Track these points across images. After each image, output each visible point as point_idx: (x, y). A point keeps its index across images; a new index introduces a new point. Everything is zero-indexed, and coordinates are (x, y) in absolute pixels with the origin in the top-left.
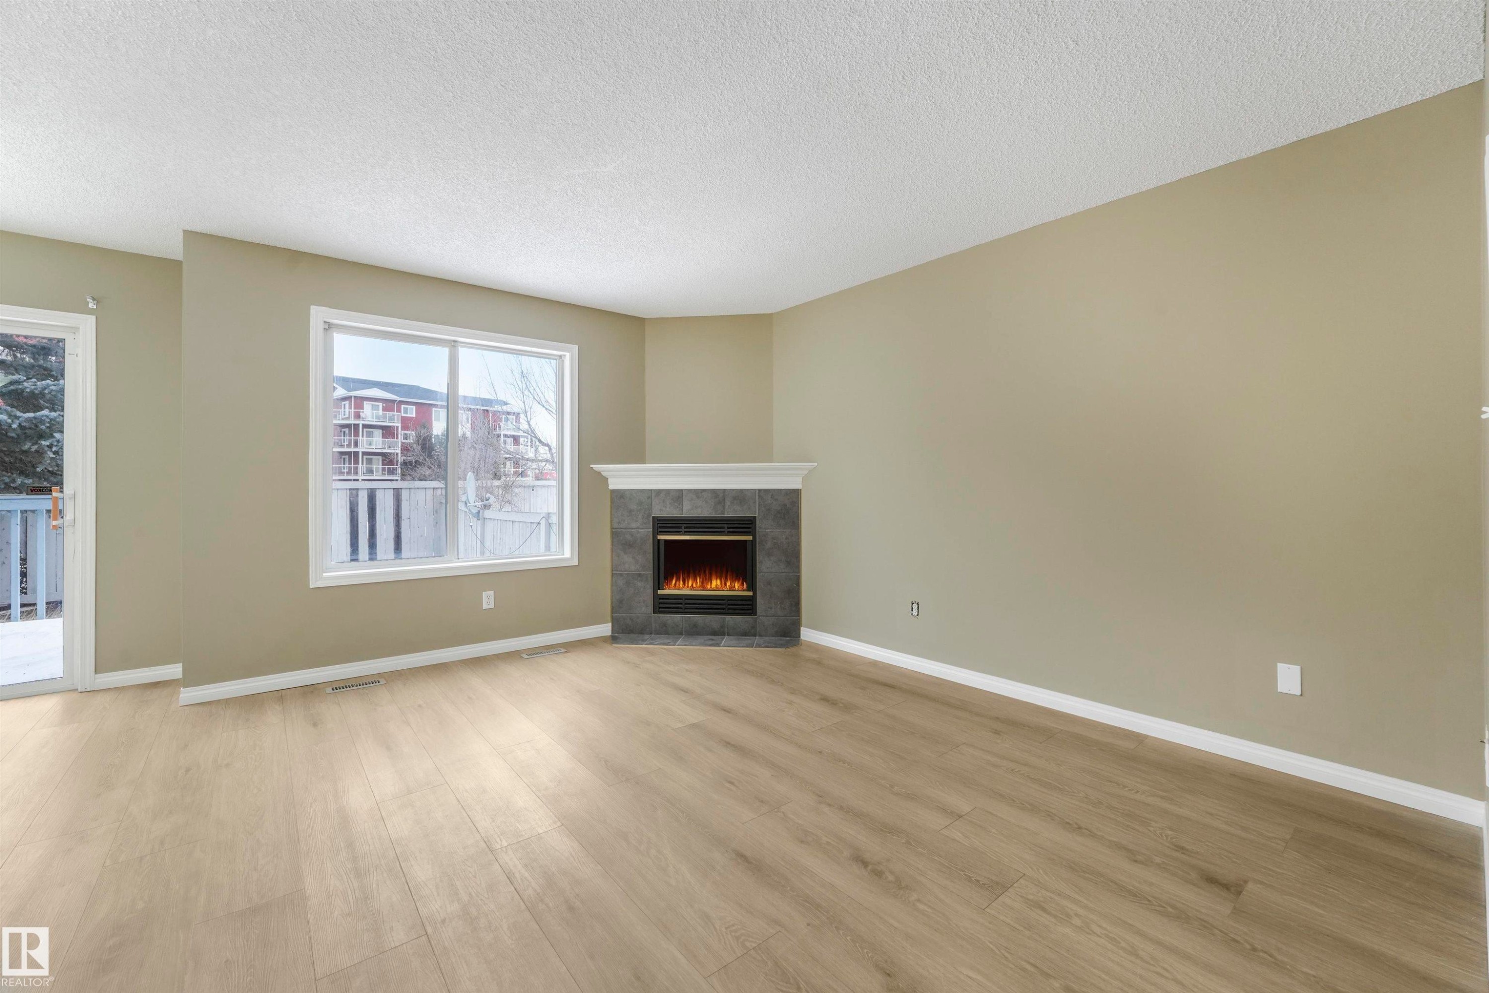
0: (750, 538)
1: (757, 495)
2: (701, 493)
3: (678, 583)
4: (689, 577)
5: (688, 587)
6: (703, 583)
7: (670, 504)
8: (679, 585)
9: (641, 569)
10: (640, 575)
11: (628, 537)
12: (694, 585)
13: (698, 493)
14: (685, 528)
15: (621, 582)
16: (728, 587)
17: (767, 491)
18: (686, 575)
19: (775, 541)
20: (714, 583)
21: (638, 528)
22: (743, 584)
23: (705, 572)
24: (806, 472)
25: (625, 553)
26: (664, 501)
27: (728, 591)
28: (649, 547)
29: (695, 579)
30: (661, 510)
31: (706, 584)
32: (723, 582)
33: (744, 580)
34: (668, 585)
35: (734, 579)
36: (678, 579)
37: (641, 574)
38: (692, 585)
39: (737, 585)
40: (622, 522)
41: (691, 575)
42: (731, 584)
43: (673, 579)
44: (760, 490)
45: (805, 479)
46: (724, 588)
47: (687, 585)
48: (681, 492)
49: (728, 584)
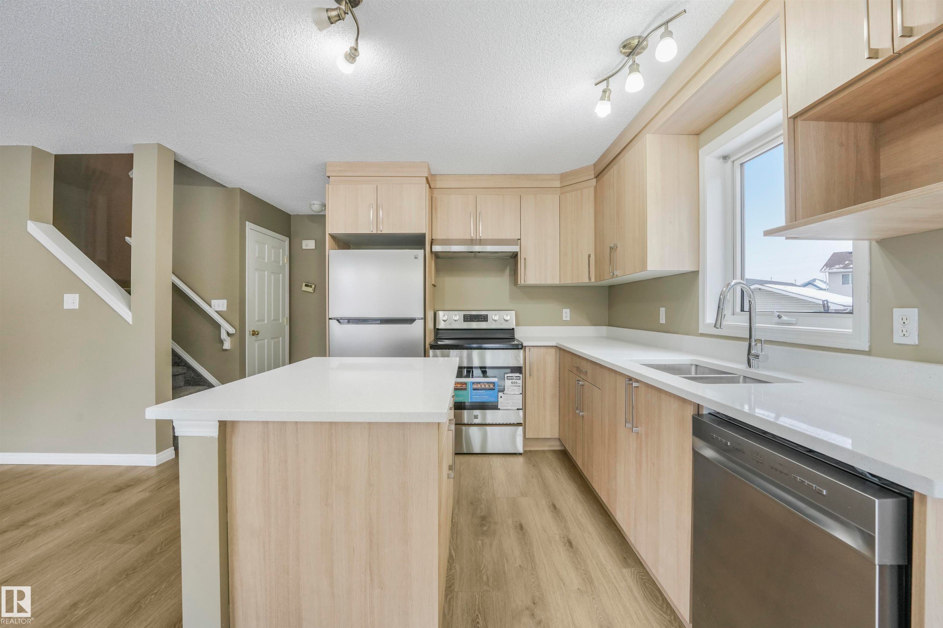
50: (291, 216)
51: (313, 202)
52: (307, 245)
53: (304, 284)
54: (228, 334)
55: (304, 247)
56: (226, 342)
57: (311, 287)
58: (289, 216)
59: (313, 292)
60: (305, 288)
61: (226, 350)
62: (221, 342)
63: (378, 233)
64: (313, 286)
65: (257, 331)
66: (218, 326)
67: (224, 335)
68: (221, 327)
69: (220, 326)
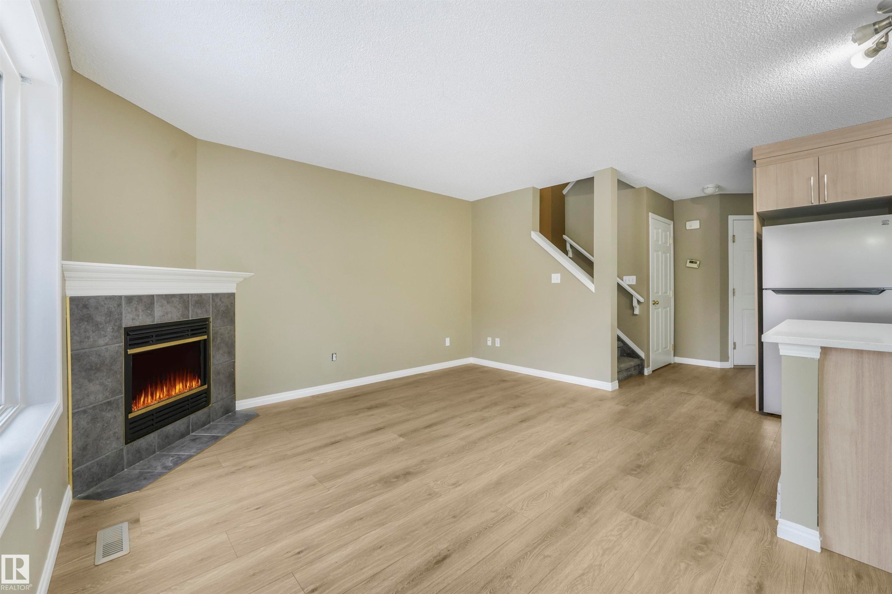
0: (205, 337)
1: (211, 298)
2: (171, 298)
3: (146, 399)
4: (156, 388)
5: (156, 400)
6: (168, 391)
7: (143, 311)
8: (148, 401)
9: (110, 395)
10: (109, 403)
11: (94, 359)
12: (162, 396)
13: (168, 298)
14: (156, 336)
15: (83, 423)
16: (188, 388)
17: (217, 295)
18: (154, 388)
19: (222, 337)
20: (177, 387)
21: (107, 344)
22: (198, 381)
23: (170, 379)
24: (242, 279)
25: (90, 381)
26: (136, 310)
27: (188, 391)
28: (120, 366)
29: (162, 390)
30: (133, 319)
31: (172, 391)
32: (184, 385)
33: (199, 377)
34: (136, 405)
35: (192, 379)
36: (146, 396)
37: (110, 401)
38: (160, 396)
39: (194, 384)
40: (87, 340)
41: (159, 387)
42: (190, 385)
43: (141, 395)
44: (213, 294)
45: (239, 285)
46: (185, 390)
47: (154, 398)
48: (151, 297)
49: (188, 385)
50: (674, 202)
51: (706, 186)
52: (691, 226)
53: (688, 261)
54: (639, 302)
55: (688, 228)
56: (636, 309)
57: (696, 263)
58: (672, 202)
59: (698, 267)
60: (689, 265)
61: (637, 315)
62: (632, 308)
63: (820, 204)
64: (698, 262)
65: (657, 301)
66: (631, 296)
67: (635, 303)
68: (633, 297)
69: (632, 295)
